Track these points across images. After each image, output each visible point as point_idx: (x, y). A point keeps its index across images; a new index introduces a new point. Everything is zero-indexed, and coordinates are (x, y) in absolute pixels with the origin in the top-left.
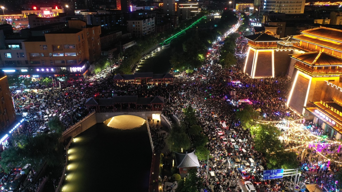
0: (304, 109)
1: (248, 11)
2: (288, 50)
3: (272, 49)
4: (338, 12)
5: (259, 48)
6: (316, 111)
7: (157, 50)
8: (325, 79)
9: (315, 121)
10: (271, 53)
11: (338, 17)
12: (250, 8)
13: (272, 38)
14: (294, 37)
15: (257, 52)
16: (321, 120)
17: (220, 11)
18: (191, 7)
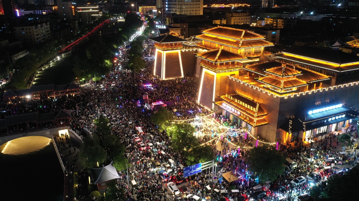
0: (213, 104)
1: (152, 14)
2: (193, 50)
3: (178, 49)
4: (232, 13)
5: (166, 49)
6: (223, 104)
7: (56, 59)
8: (227, 74)
9: (224, 113)
10: (177, 54)
11: (232, 17)
12: (153, 11)
13: (176, 39)
14: (197, 37)
15: (164, 54)
16: (228, 112)
17: (123, 15)
18: (91, 10)
